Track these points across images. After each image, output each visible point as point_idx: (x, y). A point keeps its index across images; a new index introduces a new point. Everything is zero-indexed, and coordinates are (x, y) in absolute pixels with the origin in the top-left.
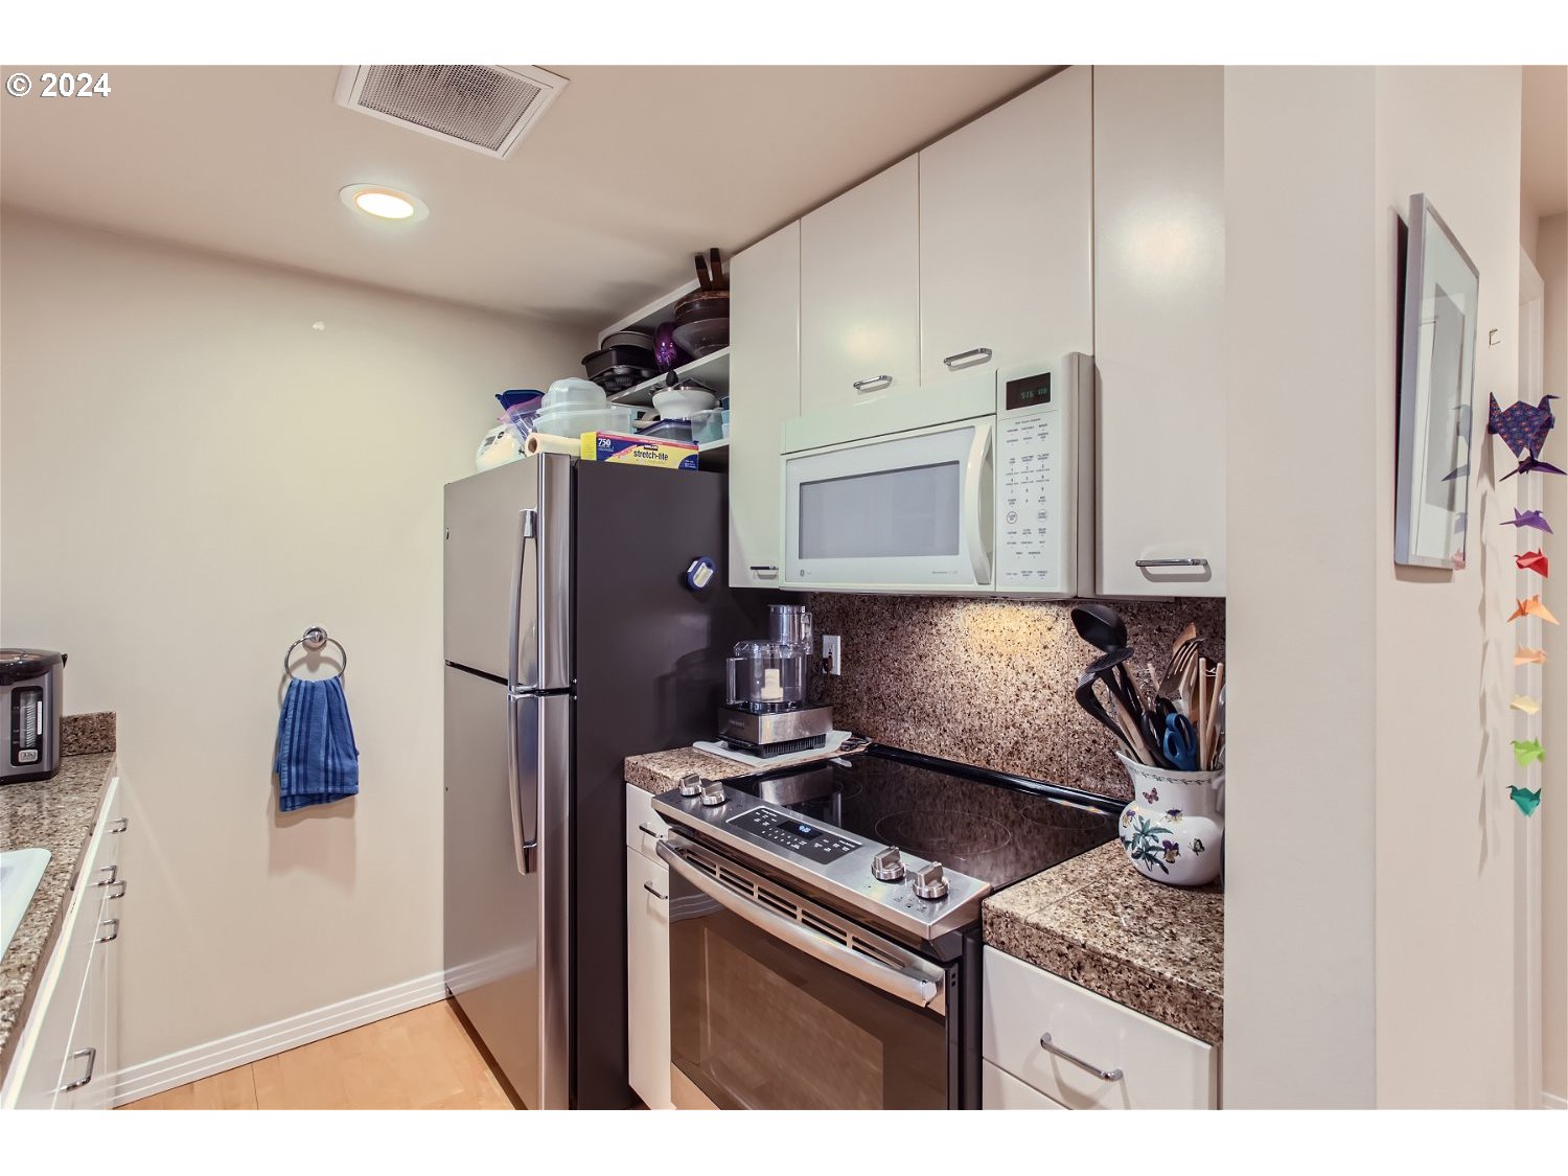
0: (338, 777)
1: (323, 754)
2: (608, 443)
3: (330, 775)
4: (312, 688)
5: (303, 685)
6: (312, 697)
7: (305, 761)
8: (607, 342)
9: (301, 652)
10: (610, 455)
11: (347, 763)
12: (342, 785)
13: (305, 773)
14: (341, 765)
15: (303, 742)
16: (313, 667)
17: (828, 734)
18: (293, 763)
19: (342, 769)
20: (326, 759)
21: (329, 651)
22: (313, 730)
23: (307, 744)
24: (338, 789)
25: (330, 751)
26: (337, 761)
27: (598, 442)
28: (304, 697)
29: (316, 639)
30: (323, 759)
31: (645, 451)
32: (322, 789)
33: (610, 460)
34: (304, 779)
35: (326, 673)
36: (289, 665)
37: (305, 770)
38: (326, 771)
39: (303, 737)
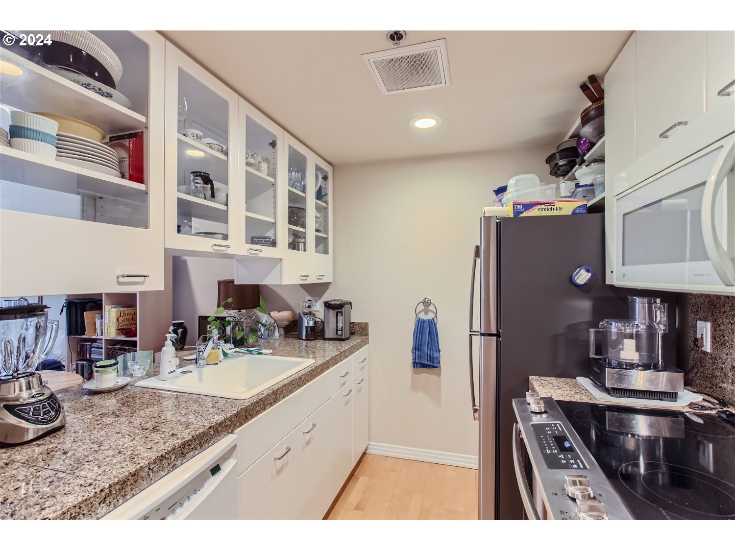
0: (432, 359)
1: (426, 348)
2: (520, 207)
3: (429, 357)
4: (424, 321)
5: (420, 320)
6: (423, 325)
7: (421, 351)
8: (559, 148)
9: (421, 307)
10: (522, 212)
11: (435, 354)
12: (433, 362)
13: (421, 355)
14: (433, 354)
15: (420, 342)
16: (426, 314)
17: (680, 393)
18: (417, 350)
19: (433, 356)
20: (427, 351)
21: (431, 308)
22: (423, 339)
23: (421, 343)
24: (432, 364)
25: (429, 347)
26: (431, 352)
27: (514, 207)
28: (421, 325)
29: (427, 303)
30: (426, 350)
31: (546, 207)
32: (426, 363)
33: (522, 215)
34: (420, 357)
35: (430, 316)
36: (417, 312)
37: (421, 353)
38: (427, 356)
39: (420, 341)
